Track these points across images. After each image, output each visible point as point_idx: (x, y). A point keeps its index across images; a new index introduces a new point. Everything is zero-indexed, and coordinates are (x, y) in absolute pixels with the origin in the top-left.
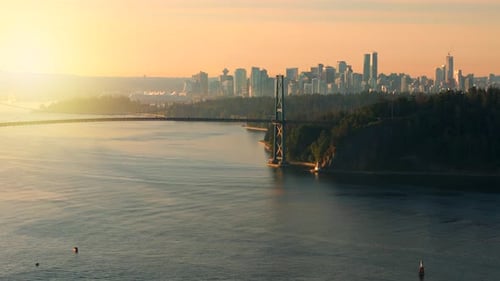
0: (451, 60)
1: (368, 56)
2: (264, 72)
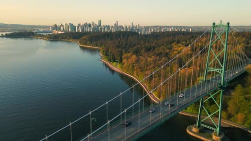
0: (117, 22)
2: (72, 25)
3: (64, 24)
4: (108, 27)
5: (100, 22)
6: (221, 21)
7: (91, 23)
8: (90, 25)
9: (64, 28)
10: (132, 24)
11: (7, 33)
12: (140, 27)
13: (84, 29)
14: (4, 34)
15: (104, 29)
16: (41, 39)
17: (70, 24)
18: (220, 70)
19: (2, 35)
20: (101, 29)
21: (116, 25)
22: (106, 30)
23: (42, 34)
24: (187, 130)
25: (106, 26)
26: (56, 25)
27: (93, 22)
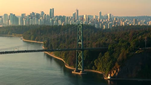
0: (78, 11)
1: (51, 9)
2: (14, 15)
4: (62, 18)
5: (52, 11)
7: (40, 13)
8: (38, 16)
10: (100, 13)
13: (29, 22)
15: (57, 21)
17: (11, 14)
20: (53, 21)
22: (60, 23)
25: (60, 17)
27: (42, 12)
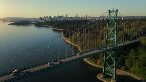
2: (51, 17)
3: (46, 17)
4: (71, 18)
5: (67, 15)
6: (113, 9)
7: (62, 16)
9: (46, 19)
10: (86, 15)
11: (14, 22)
12: (91, 18)
13: (57, 19)
14: (12, 23)
15: (69, 19)
16: (32, 25)
17: (49, 16)
18: (114, 39)
19: (11, 23)
20: (67, 19)
21: (76, 16)
23: (32, 22)
24: (97, 77)
25: (70, 17)
26: (41, 17)
27: (63, 15)
